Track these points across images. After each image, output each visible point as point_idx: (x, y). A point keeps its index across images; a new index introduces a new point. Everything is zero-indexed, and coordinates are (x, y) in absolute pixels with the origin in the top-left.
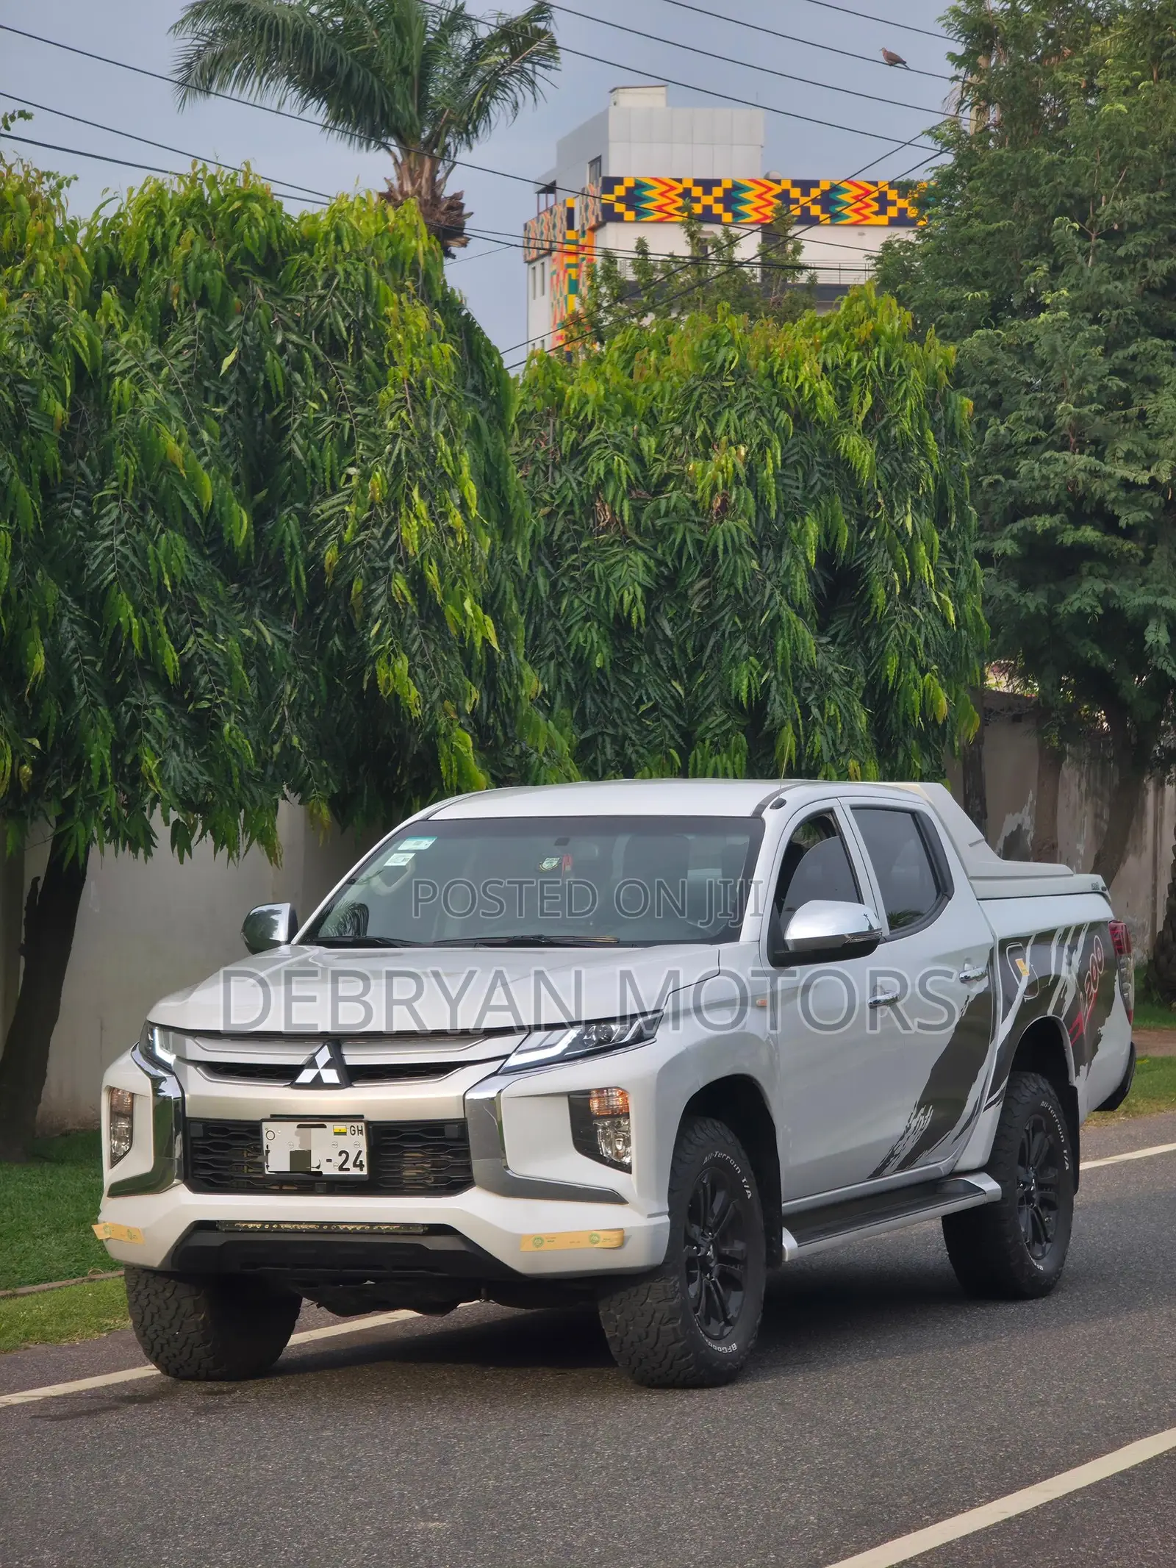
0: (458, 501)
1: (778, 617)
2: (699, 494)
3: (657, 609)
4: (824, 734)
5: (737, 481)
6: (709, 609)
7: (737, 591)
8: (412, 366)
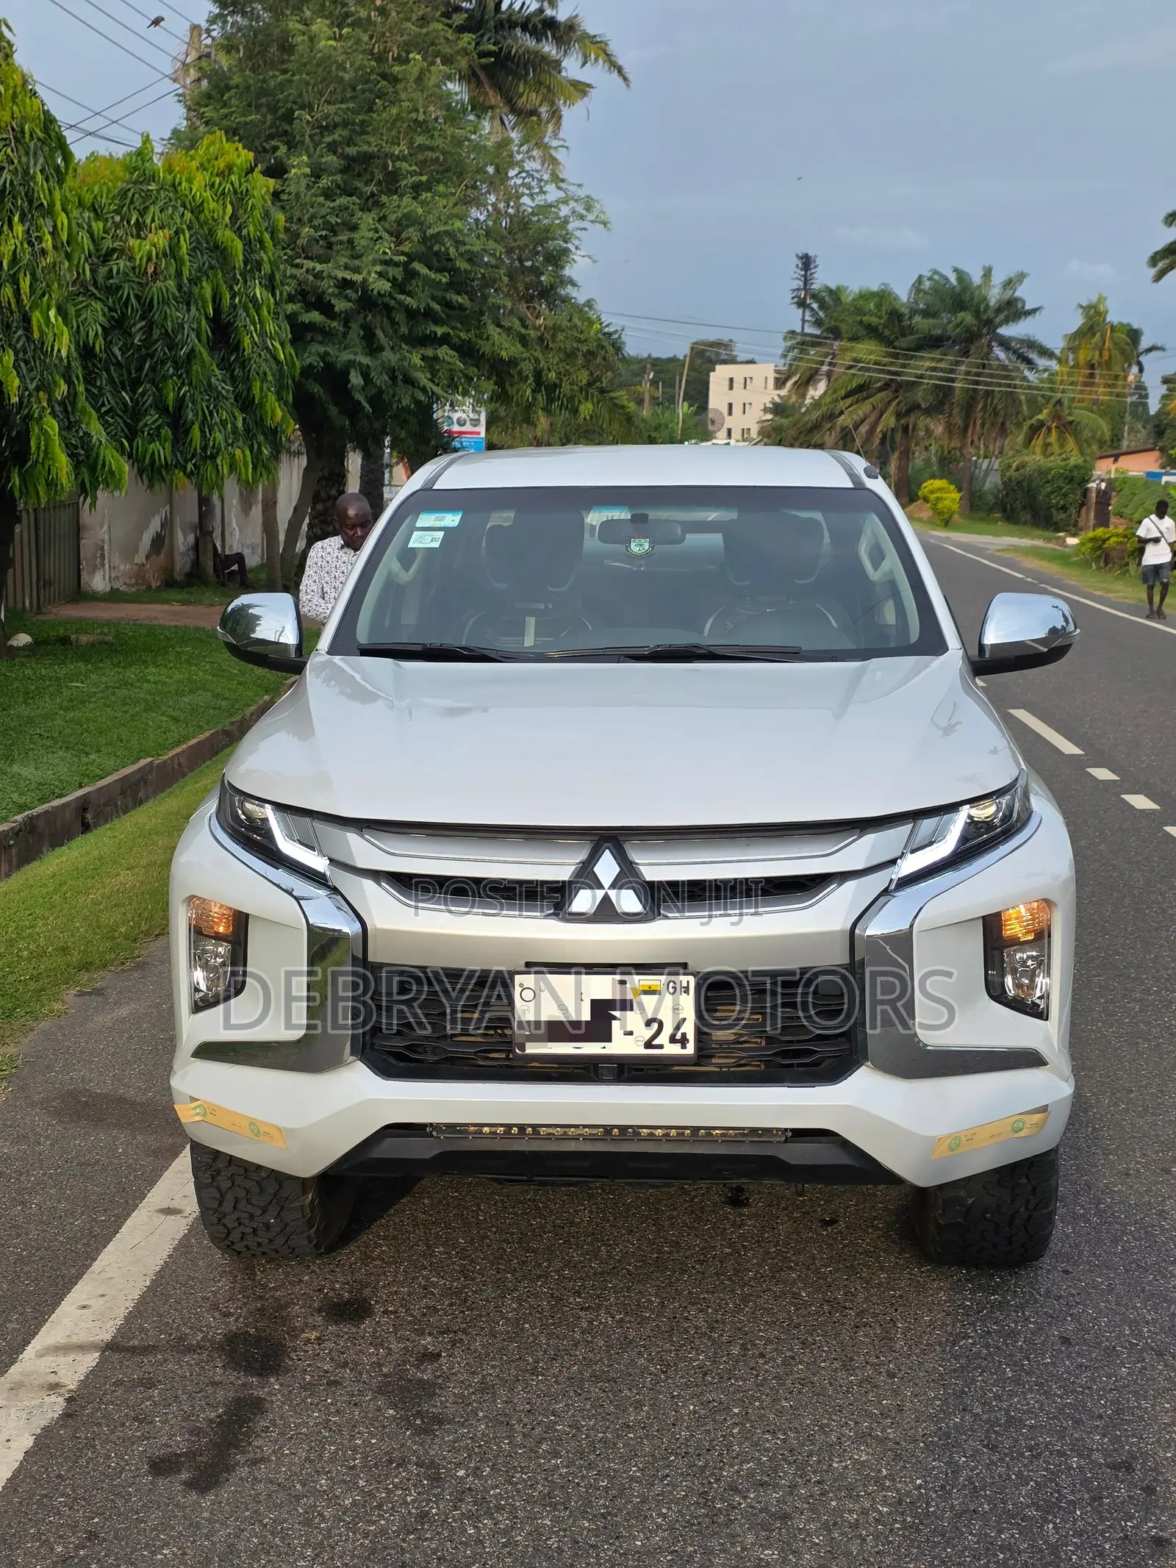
0: (51, 230)
1: (193, 350)
2: (138, 262)
3: (111, 342)
4: (220, 431)
5: (165, 255)
6: (147, 343)
7: (166, 331)
8: (12, 114)
